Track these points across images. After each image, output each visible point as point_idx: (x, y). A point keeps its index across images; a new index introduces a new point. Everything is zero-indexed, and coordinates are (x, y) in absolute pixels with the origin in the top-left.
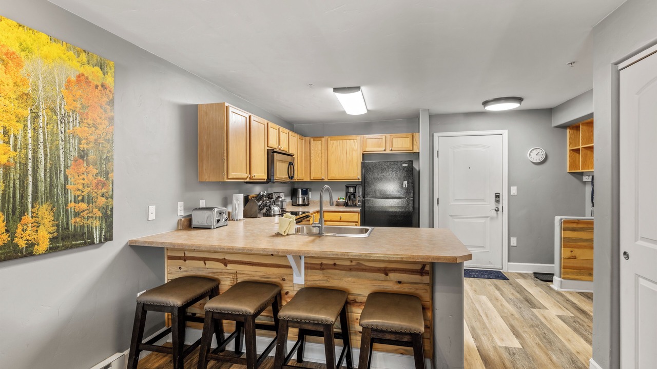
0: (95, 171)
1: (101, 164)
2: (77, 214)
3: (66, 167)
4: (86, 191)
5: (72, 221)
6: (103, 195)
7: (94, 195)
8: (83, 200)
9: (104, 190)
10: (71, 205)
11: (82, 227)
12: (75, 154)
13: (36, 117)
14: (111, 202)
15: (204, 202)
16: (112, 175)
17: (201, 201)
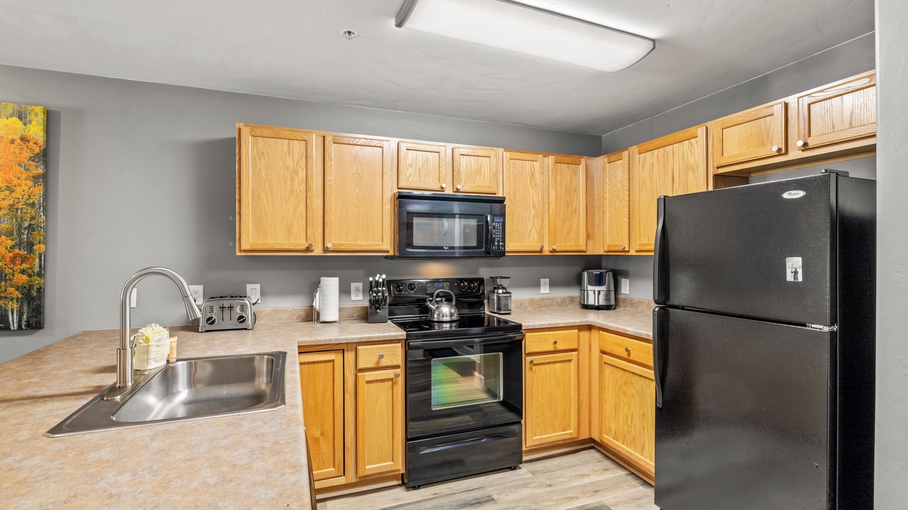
0: (10, 243)
1: (20, 234)
6: (23, 272)
7: (8, 271)
9: (25, 266)
14: (37, 281)
15: (258, 287)
16: (41, 248)
17: (249, 286)
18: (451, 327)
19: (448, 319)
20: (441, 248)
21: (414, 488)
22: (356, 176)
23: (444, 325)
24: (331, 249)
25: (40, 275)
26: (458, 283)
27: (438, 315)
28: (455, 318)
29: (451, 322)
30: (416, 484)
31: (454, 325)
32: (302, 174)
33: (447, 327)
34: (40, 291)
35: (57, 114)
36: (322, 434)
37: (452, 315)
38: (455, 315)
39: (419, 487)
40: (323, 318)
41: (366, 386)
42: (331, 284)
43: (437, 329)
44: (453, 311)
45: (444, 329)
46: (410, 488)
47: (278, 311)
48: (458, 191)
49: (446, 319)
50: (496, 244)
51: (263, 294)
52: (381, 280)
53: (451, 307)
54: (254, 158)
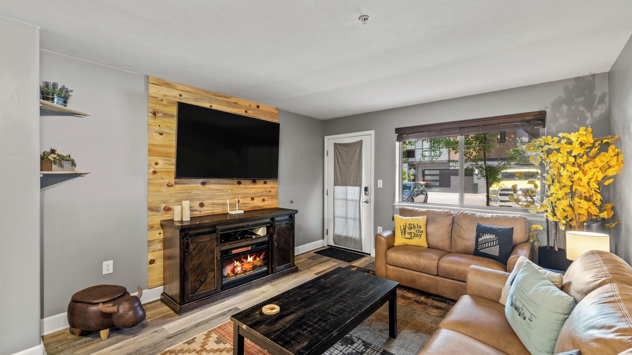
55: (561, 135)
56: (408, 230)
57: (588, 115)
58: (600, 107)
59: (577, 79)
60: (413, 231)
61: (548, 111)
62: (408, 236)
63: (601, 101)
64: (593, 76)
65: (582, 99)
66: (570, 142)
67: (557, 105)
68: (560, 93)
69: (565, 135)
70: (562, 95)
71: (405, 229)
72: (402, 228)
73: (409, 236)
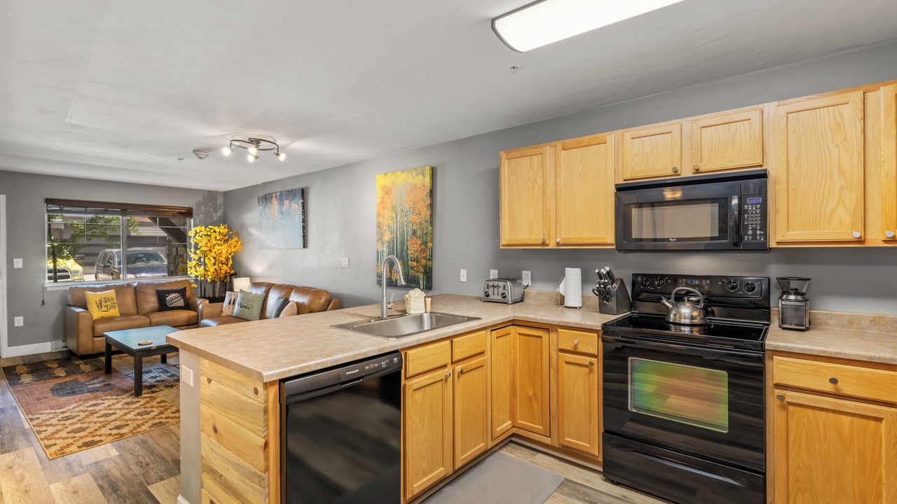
0: (420, 242)
1: (423, 237)
2: (412, 268)
3: (407, 241)
4: (416, 254)
5: (410, 272)
6: (424, 258)
7: (419, 257)
8: (414, 260)
9: (425, 255)
10: (410, 262)
11: (415, 276)
12: (411, 233)
13: (397, 216)
14: (429, 263)
15: (529, 273)
16: (430, 245)
17: (524, 272)
18: (692, 332)
19: (688, 321)
20: (667, 240)
21: (612, 482)
22: (582, 175)
23: (683, 328)
24: (561, 242)
25: (431, 260)
26: (723, 283)
27: (675, 315)
28: (697, 321)
29: (691, 325)
30: (616, 479)
31: (695, 329)
32: (540, 181)
33: (686, 330)
34: (431, 269)
35: (436, 168)
36: (534, 395)
37: (692, 318)
38: (698, 318)
39: (617, 484)
40: (568, 303)
41: (566, 366)
42: (573, 275)
43: (673, 331)
44: (695, 314)
45: (683, 333)
46: (609, 480)
47: (541, 294)
48: (697, 171)
49: (683, 321)
50: (750, 232)
51: (532, 279)
52: (605, 272)
53: (695, 309)
54: (509, 175)
55: (210, 227)
56: (103, 304)
57: (214, 215)
58: (220, 211)
59: (209, 191)
60: (109, 303)
61: (194, 208)
62: (104, 309)
63: (220, 208)
64: (216, 191)
65: (211, 204)
66: (215, 232)
67: (199, 205)
68: (200, 198)
69: (212, 227)
70: (201, 199)
71: (101, 303)
72: (98, 302)
73: (106, 309)
